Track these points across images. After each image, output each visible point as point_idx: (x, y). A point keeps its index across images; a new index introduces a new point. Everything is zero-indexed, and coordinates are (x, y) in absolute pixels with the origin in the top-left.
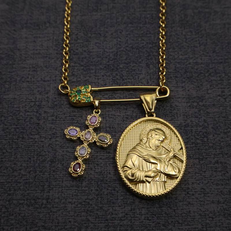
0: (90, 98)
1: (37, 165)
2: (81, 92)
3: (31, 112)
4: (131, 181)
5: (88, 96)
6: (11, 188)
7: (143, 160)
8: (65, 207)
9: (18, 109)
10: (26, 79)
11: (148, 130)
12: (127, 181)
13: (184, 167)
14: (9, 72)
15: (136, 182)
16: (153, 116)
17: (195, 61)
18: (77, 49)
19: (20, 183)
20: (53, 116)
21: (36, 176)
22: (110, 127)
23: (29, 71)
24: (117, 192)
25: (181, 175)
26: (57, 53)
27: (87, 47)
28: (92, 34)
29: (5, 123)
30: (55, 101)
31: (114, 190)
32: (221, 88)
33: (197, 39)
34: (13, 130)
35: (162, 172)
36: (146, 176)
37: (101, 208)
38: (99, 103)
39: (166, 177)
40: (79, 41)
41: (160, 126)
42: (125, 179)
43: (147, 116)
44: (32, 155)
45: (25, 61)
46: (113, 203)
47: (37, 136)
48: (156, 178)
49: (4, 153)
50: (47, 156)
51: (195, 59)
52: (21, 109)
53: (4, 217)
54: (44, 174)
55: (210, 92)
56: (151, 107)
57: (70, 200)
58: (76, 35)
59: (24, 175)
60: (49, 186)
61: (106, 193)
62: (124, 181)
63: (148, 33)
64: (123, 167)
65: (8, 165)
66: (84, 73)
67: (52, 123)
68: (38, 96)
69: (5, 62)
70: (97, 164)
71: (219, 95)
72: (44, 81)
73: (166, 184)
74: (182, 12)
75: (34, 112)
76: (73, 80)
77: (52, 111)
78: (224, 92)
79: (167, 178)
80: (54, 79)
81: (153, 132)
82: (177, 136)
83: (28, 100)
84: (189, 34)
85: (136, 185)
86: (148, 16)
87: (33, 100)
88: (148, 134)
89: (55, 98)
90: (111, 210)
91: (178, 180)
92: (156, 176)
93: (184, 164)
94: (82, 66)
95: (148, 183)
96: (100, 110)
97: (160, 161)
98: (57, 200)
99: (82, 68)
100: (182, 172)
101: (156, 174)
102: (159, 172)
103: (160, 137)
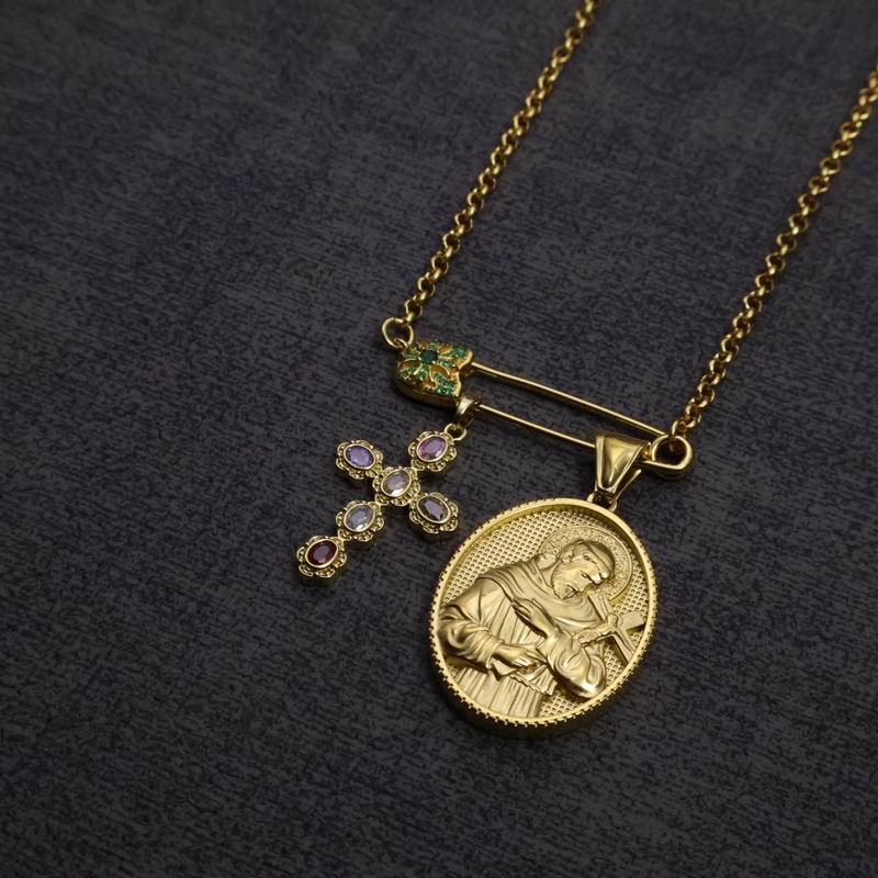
0: (453, 383)
1: (221, 504)
2: (436, 359)
3: (278, 360)
4: (449, 651)
5: (449, 377)
6: (123, 533)
7: (512, 610)
8: (240, 644)
9: (244, 338)
10: (307, 267)
11: (572, 537)
12: (438, 648)
13: (620, 679)
14: (272, 233)
15: (463, 659)
16: (607, 506)
17: (816, 408)
18: (490, 243)
19: (152, 530)
20: (330, 394)
21: (203, 532)
22: (471, 489)
23: (327, 251)
24: (401, 669)
25: (601, 697)
26: (428, 232)
27: (522, 247)
28: (552, 218)
29: (194, 361)
30: (354, 358)
31: (396, 660)
32: (856, 515)
33: (858, 349)
34: (203, 387)
35: (548, 666)
36: (497, 656)
37: (335, 691)
38: (469, 409)
39: (555, 683)
40: (506, 222)
41: (611, 541)
42: (436, 640)
43: (591, 497)
44: (222, 472)
45: (330, 218)
46: (375, 692)
47: (260, 431)
48: (525, 673)
49: (149, 437)
50: (258, 493)
51: (819, 403)
52: (254, 342)
53: (68, 598)
54: (226, 536)
55: (814, 509)
56: (611, 480)
57: (262, 634)
58: (509, 203)
59: (175, 516)
60: (225, 572)
61: (368, 657)
62: (430, 642)
63: (719, 276)
64: (448, 606)
65: (143, 472)
66: (477, 314)
67: (318, 413)
68: (318, 328)
69: (275, 201)
70: (385, 573)
71: (838, 532)
72: (355, 293)
73: (547, 704)
74: (853, 255)
75: (286, 363)
76: (435, 322)
77: (335, 380)
78: (859, 530)
79: (557, 688)
80: (384, 297)
81: (583, 548)
83: (284, 327)
84: (841, 324)
85: (460, 669)
86: (745, 229)
87: (299, 331)
88: (565, 550)
89: (361, 351)
90: (358, 708)
91: (585, 707)
92: (527, 668)
93: (626, 673)
94: (481, 293)
95: (493, 677)
96: (465, 432)
98: (225, 618)
99: (478, 298)
100: (607, 692)
101: (528, 662)
102: (542, 663)
103: (596, 569)
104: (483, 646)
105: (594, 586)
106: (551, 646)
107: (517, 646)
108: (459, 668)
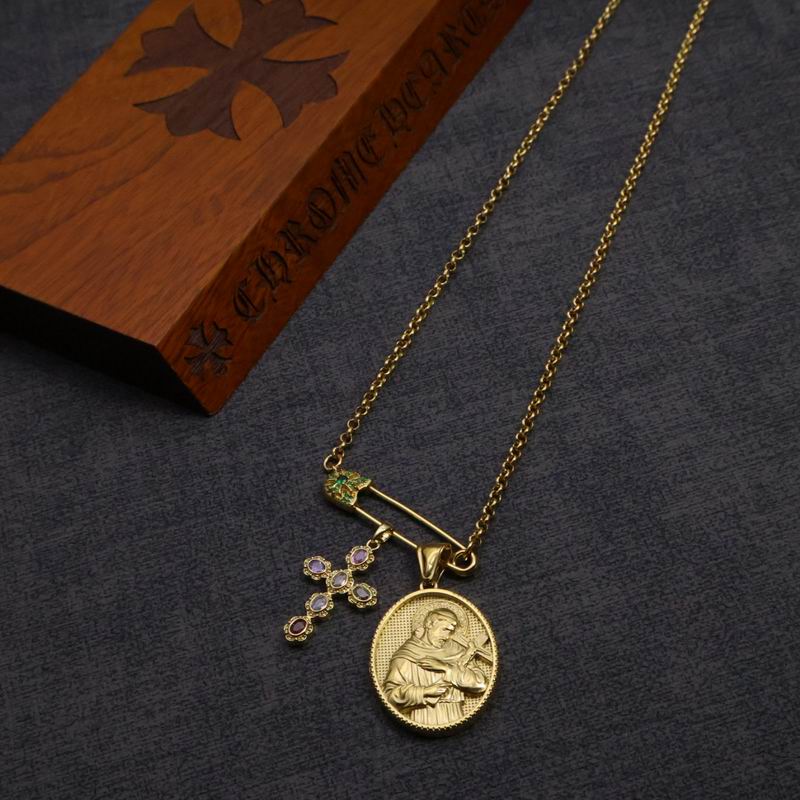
4: (399, 706)
7: (420, 668)
11: (425, 613)
12: (393, 709)
13: (494, 673)
16: (433, 587)
25: (490, 688)
35: (454, 686)
36: (426, 696)
39: (463, 693)
41: (446, 604)
42: (389, 705)
43: (421, 586)
48: (445, 697)
62: (387, 708)
64: (385, 685)
79: (465, 695)
81: (435, 616)
82: (479, 620)
85: (411, 713)
88: (426, 621)
91: (485, 696)
92: (445, 693)
93: (494, 668)
95: (430, 708)
97: (450, 666)
100: (491, 683)
101: (444, 690)
102: (450, 687)
103: (448, 623)
104: (417, 695)
105: (452, 632)
106: (451, 675)
107: (433, 685)
108: (409, 714)
